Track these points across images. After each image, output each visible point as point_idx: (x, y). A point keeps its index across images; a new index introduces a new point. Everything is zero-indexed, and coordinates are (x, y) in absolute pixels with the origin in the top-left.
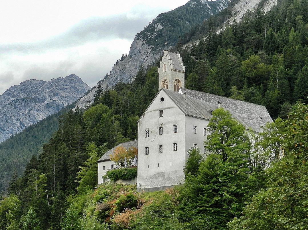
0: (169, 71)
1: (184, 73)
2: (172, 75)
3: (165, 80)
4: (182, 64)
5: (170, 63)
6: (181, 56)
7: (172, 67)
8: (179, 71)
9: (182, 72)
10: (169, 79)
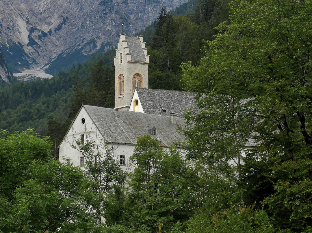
0: (125, 64)
1: (147, 64)
2: (130, 69)
3: (121, 75)
4: (146, 52)
5: (126, 53)
6: (145, 40)
7: (129, 58)
8: (140, 63)
9: (144, 63)
10: (126, 74)
